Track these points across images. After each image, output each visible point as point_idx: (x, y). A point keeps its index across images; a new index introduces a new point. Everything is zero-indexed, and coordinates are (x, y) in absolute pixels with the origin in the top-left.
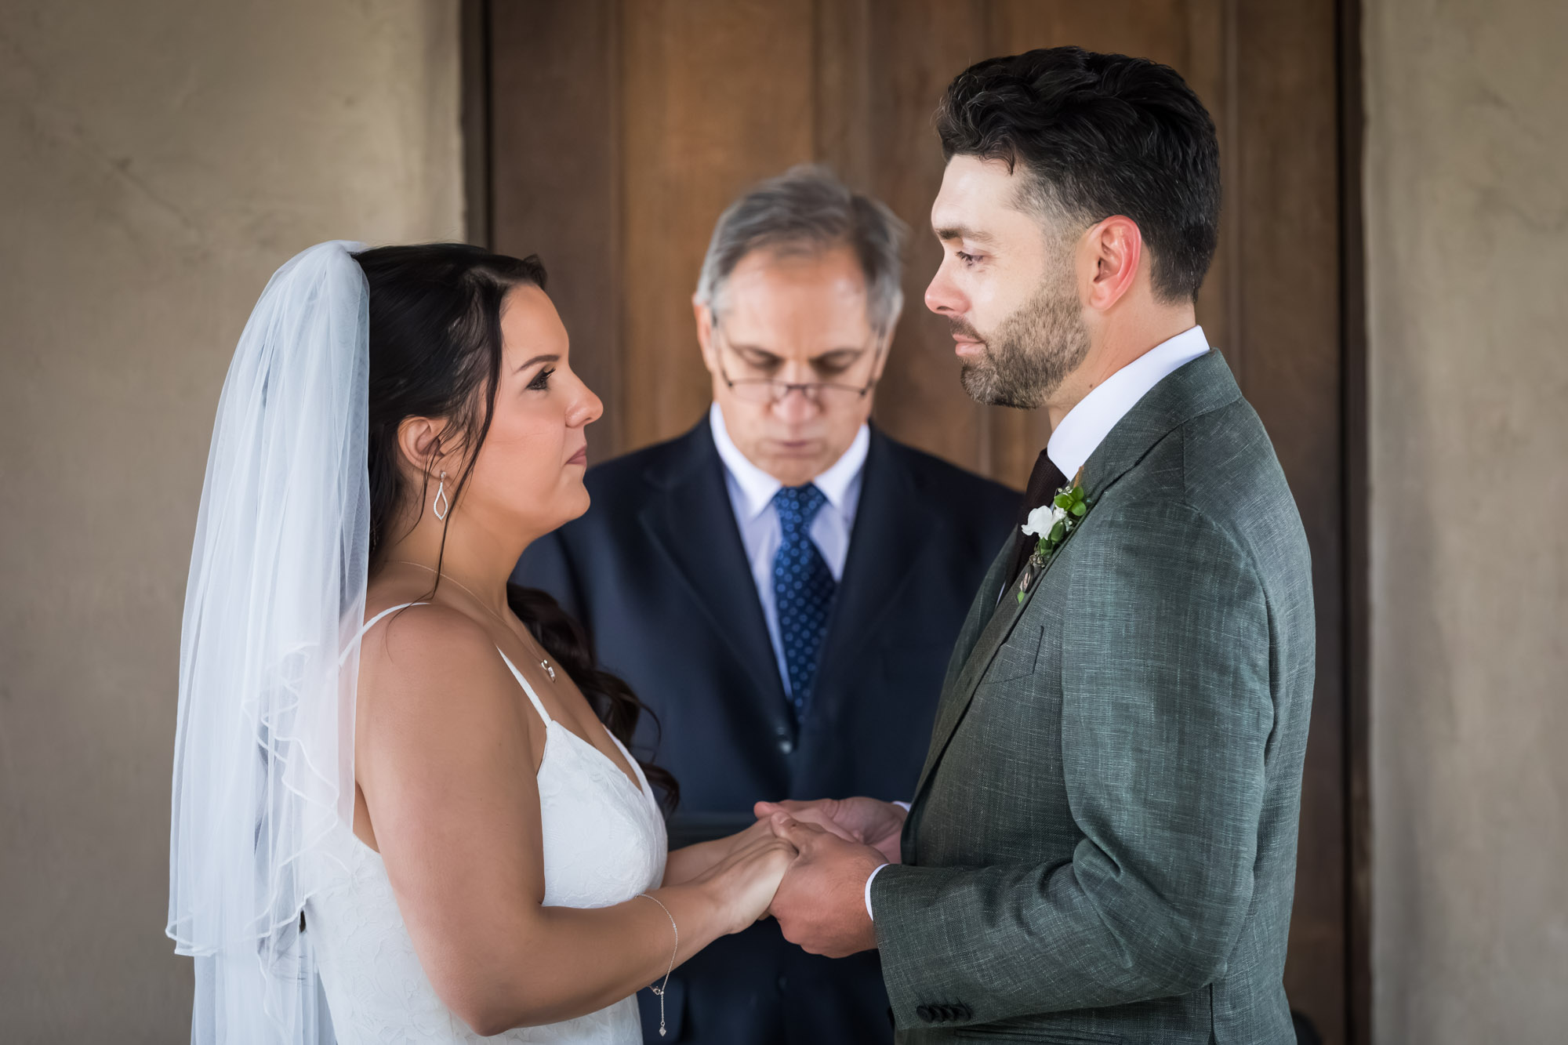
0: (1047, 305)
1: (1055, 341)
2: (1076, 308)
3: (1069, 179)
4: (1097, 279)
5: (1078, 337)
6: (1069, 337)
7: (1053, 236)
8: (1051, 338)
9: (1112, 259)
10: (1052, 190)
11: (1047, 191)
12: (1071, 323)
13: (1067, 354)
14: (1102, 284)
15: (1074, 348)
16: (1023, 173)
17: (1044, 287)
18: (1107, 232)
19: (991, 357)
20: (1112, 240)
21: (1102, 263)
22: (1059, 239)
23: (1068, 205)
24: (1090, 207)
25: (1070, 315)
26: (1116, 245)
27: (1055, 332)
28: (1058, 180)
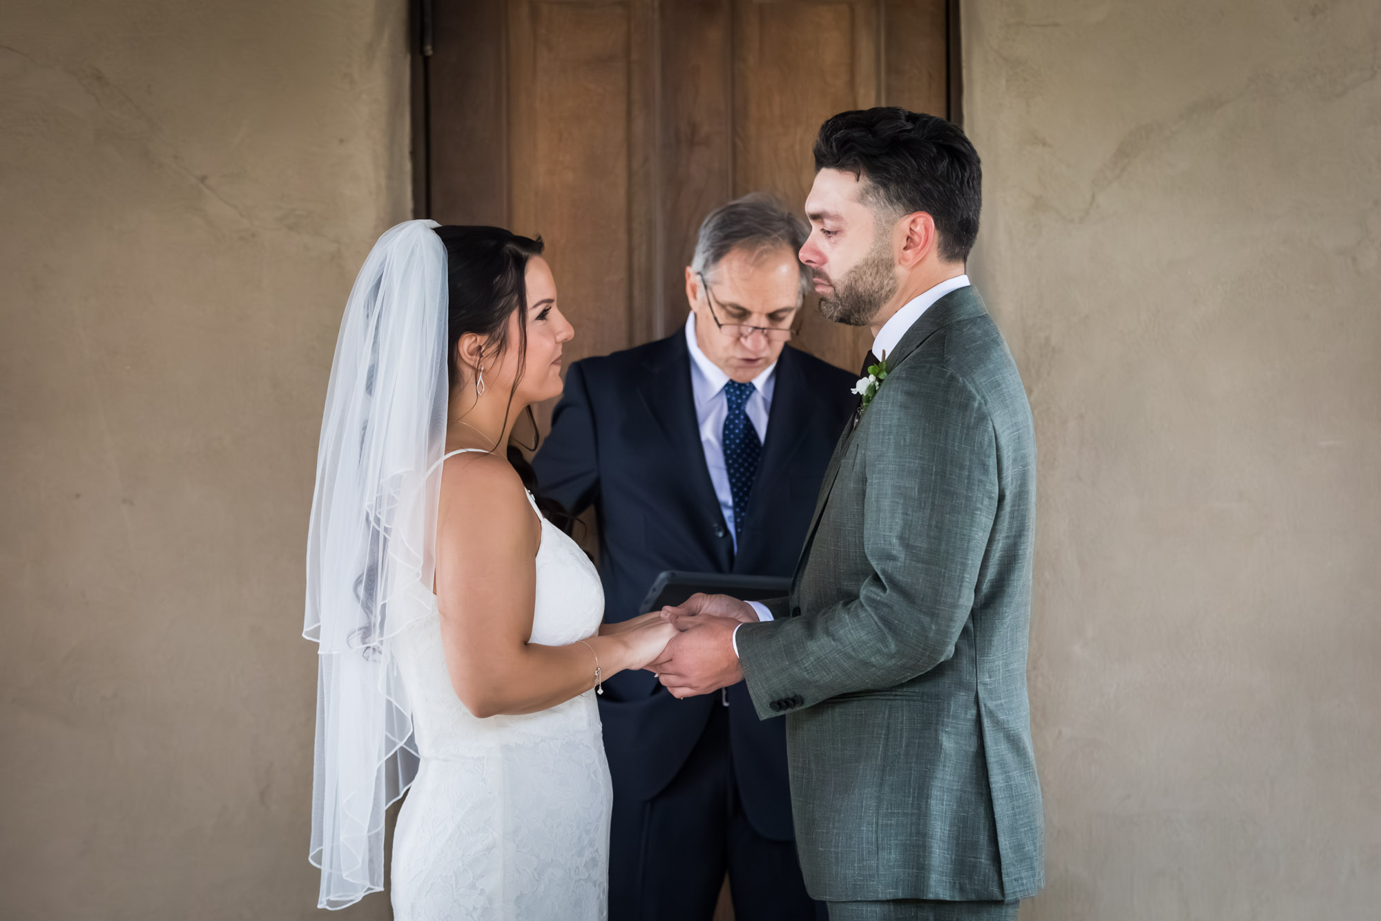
0: (874, 262)
1: (877, 284)
2: (891, 265)
3: (892, 187)
4: (905, 248)
5: (891, 282)
6: (886, 282)
7: (880, 220)
8: (874, 282)
9: (916, 238)
10: (882, 192)
11: (878, 193)
12: (887, 274)
13: (884, 292)
14: (908, 252)
15: (888, 289)
16: (865, 181)
17: (873, 250)
18: (914, 221)
19: (837, 295)
20: (916, 226)
21: (909, 240)
22: (883, 222)
23: (891, 202)
24: (904, 205)
25: (887, 268)
26: (919, 229)
27: (877, 279)
28: (885, 186)
